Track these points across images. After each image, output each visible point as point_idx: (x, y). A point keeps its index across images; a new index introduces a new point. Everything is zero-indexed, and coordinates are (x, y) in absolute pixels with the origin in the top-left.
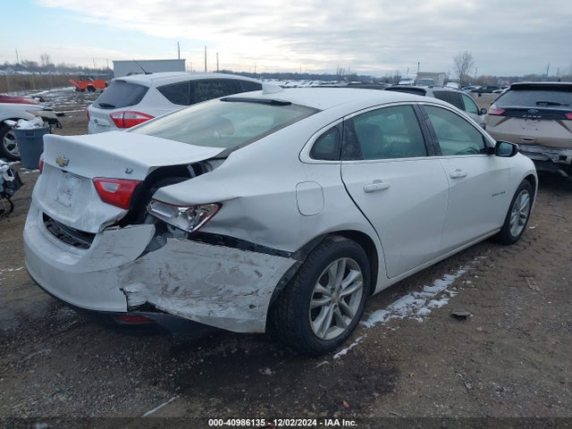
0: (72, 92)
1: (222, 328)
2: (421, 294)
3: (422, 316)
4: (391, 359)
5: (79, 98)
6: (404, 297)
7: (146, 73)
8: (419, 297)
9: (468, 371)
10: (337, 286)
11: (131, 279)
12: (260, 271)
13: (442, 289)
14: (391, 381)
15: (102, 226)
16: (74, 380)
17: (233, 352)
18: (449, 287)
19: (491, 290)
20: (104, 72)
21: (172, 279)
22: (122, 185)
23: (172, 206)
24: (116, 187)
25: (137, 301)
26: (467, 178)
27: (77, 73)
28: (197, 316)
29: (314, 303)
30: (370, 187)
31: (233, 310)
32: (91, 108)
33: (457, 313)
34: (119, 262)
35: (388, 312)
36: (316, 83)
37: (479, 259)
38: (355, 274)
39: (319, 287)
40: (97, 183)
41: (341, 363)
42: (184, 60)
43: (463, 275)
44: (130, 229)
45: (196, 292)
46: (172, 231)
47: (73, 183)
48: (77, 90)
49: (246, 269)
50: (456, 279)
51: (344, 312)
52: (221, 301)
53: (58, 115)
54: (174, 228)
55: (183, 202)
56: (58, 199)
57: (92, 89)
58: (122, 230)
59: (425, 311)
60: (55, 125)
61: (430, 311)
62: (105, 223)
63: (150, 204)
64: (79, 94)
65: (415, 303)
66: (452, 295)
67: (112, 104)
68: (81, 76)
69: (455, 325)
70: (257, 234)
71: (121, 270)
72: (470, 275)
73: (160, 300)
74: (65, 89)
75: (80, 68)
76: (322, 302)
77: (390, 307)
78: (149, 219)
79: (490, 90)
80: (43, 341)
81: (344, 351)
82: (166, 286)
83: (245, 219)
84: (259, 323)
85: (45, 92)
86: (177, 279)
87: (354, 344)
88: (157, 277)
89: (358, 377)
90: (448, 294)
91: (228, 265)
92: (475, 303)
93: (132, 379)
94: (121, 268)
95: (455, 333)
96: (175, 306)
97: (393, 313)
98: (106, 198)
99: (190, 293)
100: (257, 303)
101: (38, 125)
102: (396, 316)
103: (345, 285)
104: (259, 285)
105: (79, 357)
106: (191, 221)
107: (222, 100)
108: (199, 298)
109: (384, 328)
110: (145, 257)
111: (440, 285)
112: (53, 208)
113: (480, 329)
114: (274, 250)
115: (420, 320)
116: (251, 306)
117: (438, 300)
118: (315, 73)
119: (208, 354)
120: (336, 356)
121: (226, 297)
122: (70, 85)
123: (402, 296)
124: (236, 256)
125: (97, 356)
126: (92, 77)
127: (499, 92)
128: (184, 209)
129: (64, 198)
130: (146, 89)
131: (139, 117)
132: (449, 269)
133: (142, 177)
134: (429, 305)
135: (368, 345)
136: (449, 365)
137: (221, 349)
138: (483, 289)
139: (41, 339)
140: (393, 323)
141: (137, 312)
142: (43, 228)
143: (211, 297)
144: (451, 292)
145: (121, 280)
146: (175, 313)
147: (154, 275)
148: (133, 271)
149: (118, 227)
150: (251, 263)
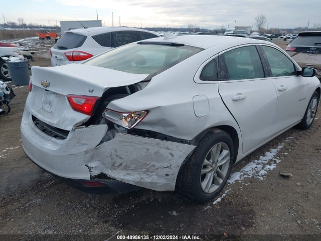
0: (37, 40)
1: (148, 188)
2: (259, 161)
3: (262, 176)
4: (248, 204)
5: (42, 43)
6: (249, 164)
7: (85, 28)
8: (258, 164)
9: (297, 212)
10: (216, 160)
11: (92, 159)
12: (173, 153)
13: (271, 158)
14: (250, 219)
15: (74, 126)
16: (56, 220)
17: (151, 200)
18: (275, 157)
19: (301, 158)
20: (54, 28)
21: (118, 158)
22: (87, 100)
23: (119, 113)
24: (83, 101)
25: (96, 172)
26: (287, 90)
27: (39, 29)
28: (133, 181)
29: (203, 171)
30: (236, 97)
31: (155, 177)
32: (52, 49)
33: (284, 174)
34: (85, 148)
35: (242, 174)
36: (177, 33)
37: (289, 139)
38: (225, 152)
39: (206, 161)
40: (70, 99)
41: (218, 207)
42: (101, 21)
43: (281, 149)
44: (92, 127)
45: (133, 166)
46: (117, 128)
47: (52, 98)
48: (40, 39)
49: (164, 152)
50: (278, 151)
51: (219, 175)
52: (148, 172)
53: (32, 53)
54: (119, 126)
55: (125, 110)
56: (43, 107)
57: (48, 38)
58: (87, 128)
59: (263, 172)
60: (30, 60)
61: (266, 172)
62: (76, 124)
63: (105, 112)
64: (41, 41)
65: (256, 167)
66: (278, 162)
67: (65, 46)
68: (41, 31)
69: (282, 182)
70: (169, 129)
71: (87, 153)
72: (285, 149)
73: (110, 172)
74: (33, 38)
75: (41, 25)
76: (207, 170)
77: (242, 170)
78: (103, 121)
79: (277, 36)
80: (35, 194)
81: (219, 200)
82: (115, 163)
83: (163, 120)
84: (172, 185)
85: (22, 40)
86: (121, 158)
87: (224, 195)
88: (109, 158)
89: (230, 216)
90: (275, 162)
91: (153, 150)
92: (293, 167)
93: (92, 219)
94: (86, 152)
95: (283, 187)
96: (119, 175)
97: (245, 174)
98: (76, 108)
99: (129, 167)
100: (170, 173)
101: (21, 59)
102: (246, 176)
103: (220, 159)
104: (172, 162)
105: (58, 204)
106: (129, 122)
107: (138, 43)
108: (134, 170)
109: (241, 184)
110: (101, 145)
111: (270, 155)
112: (40, 114)
113: (299, 184)
114: (179, 139)
115: (261, 178)
116: (167, 175)
117: (270, 165)
118: (176, 28)
119: (136, 202)
120: (214, 203)
121: (150, 170)
122: (36, 36)
123: (248, 163)
124: (158, 144)
125: (69, 204)
126: (48, 31)
127: (282, 38)
128: (126, 115)
129: (47, 107)
130: (85, 37)
131: (82, 54)
132: (273, 146)
133: (100, 95)
134: (265, 169)
135: (233, 195)
136: (285, 208)
137: (144, 198)
138: (295, 158)
139: (34, 193)
140: (246, 180)
141: (96, 179)
142: (33, 125)
143: (142, 169)
144: (277, 160)
145: (86, 160)
146: (120, 180)
147: (107, 156)
148: (94, 154)
149: (84, 126)
150: (168, 148)
